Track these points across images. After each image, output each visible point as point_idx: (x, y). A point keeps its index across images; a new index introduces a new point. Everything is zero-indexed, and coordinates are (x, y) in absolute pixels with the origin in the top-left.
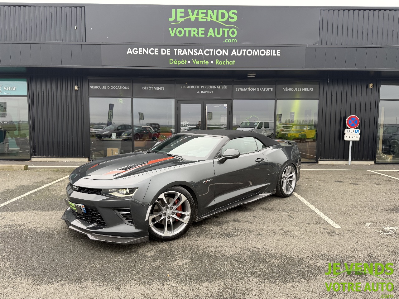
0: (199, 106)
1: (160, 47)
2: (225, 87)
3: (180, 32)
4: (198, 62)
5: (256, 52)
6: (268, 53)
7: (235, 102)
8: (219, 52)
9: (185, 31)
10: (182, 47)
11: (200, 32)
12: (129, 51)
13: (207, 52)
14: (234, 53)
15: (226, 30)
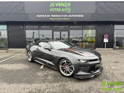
0: (59, 32)
1: (47, 14)
2: (67, 26)
3: (53, 10)
4: (58, 19)
5: (76, 16)
6: (79, 16)
7: (71, 31)
8: (65, 16)
9: (55, 9)
10: (54, 14)
11: (59, 10)
12: (37, 16)
13: (61, 16)
14: (69, 16)
15: (67, 9)
